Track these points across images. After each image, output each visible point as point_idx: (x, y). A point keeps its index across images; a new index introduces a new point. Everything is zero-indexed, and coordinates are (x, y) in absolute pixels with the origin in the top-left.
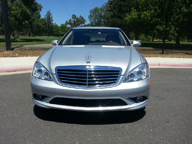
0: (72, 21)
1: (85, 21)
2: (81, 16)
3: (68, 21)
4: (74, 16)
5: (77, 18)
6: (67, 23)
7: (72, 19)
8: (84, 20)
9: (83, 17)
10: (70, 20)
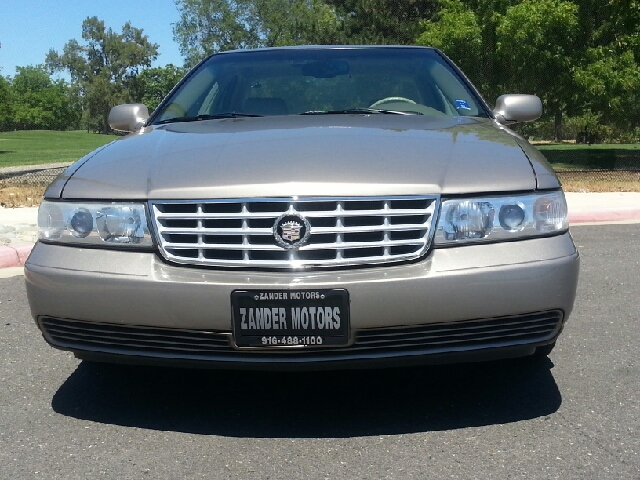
0: (81, 49)
1: (153, 50)
2: (128, 26)
3: (61, 53)
4: (94, 28)
5: (113, 37)
6: (53, 60)
7: (83, 43)
8: (148, 46)
9: (139, 33)
10: (73, 47)
